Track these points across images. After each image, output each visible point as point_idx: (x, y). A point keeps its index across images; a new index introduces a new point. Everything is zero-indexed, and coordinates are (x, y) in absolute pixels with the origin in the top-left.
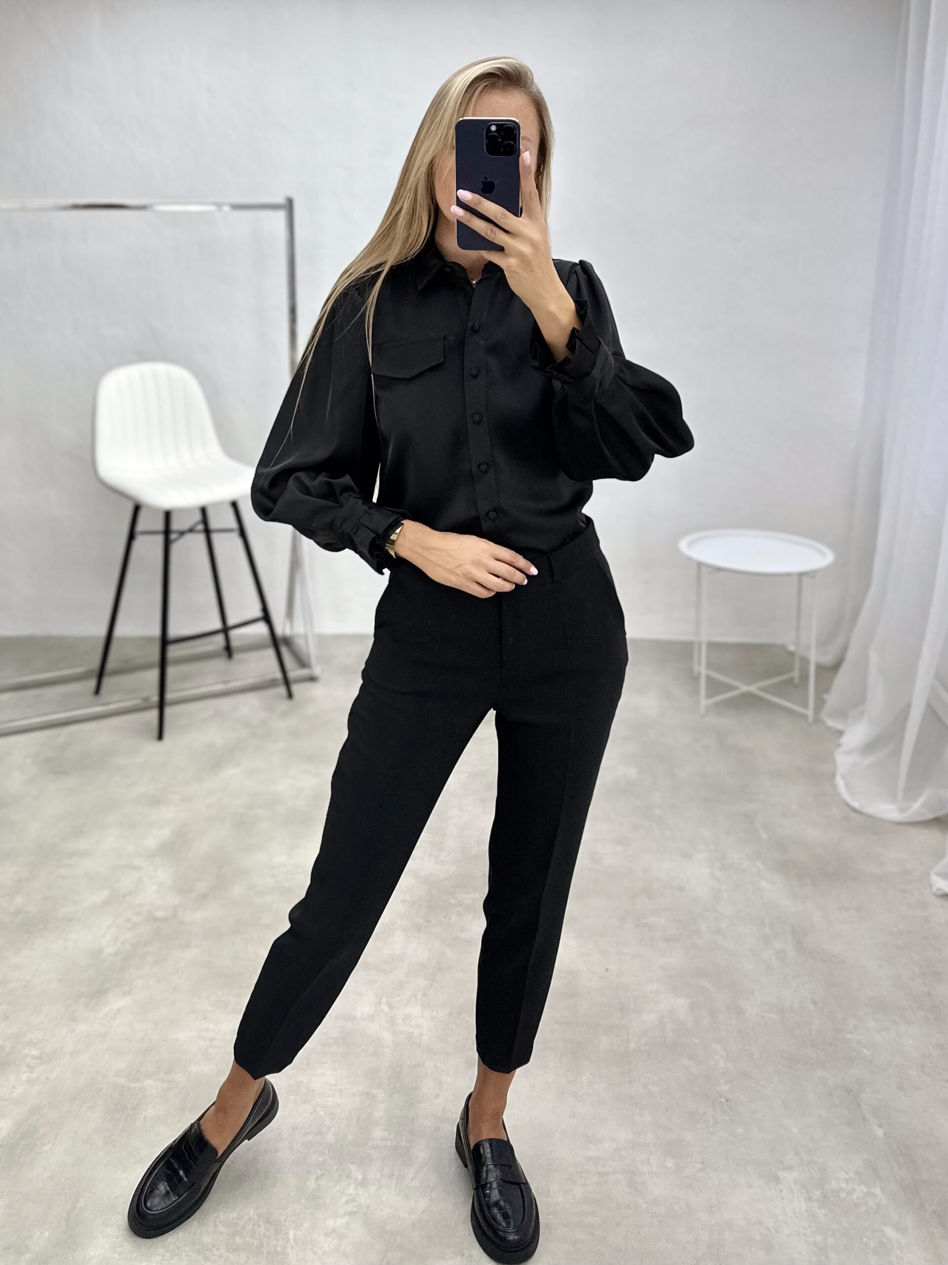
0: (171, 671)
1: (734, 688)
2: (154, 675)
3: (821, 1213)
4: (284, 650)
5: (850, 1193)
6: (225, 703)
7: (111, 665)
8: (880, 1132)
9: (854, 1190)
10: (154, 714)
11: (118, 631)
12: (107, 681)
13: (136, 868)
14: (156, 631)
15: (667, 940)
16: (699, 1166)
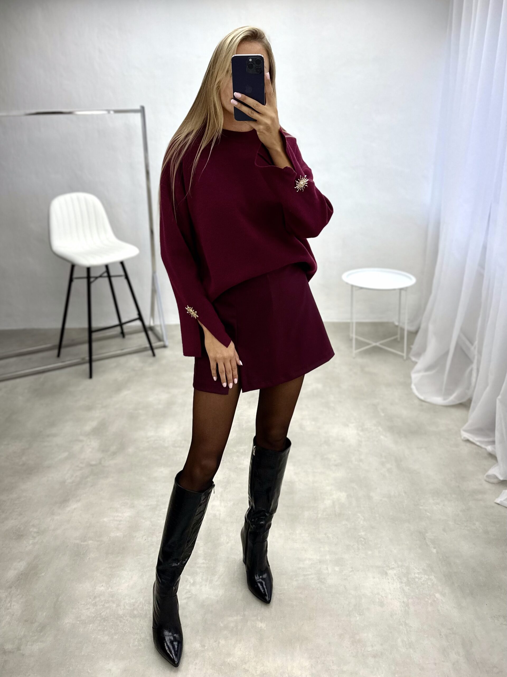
0: (94, 345)
1: (368, 344)
2: (86, 346)
3: (406, 589)
4: (150, 333)
5: (420, 579)
6: (122, 360)
7: (64, 343)
8: (434, 551)
9: (422, 577)
10: (87, 366)
11: (67, 326)
12: (63, 351)
13: (81, 441)
14: (86, 325)
15: (336, 465)
16: (351, 570)
